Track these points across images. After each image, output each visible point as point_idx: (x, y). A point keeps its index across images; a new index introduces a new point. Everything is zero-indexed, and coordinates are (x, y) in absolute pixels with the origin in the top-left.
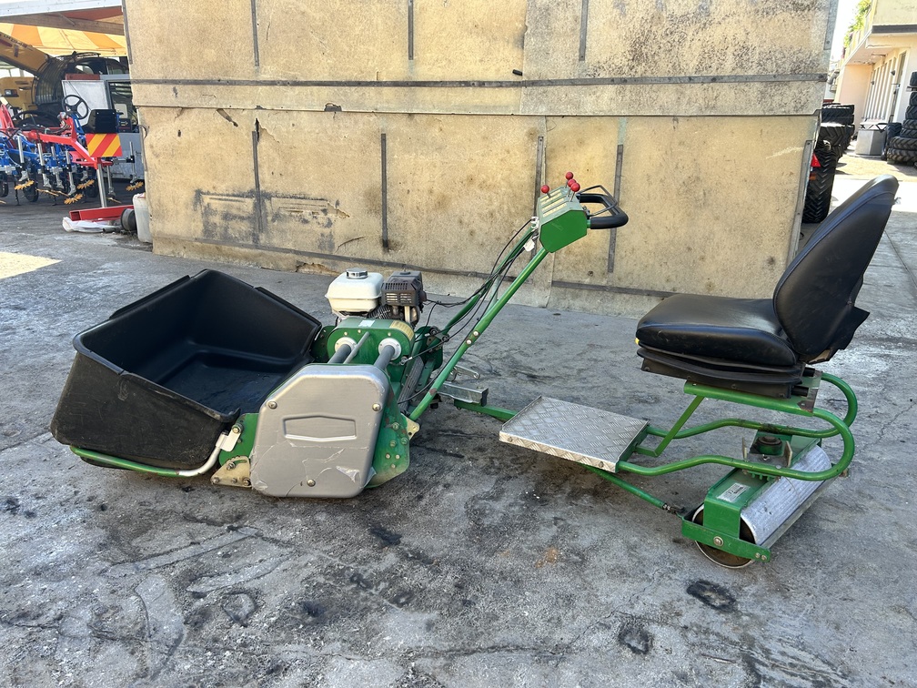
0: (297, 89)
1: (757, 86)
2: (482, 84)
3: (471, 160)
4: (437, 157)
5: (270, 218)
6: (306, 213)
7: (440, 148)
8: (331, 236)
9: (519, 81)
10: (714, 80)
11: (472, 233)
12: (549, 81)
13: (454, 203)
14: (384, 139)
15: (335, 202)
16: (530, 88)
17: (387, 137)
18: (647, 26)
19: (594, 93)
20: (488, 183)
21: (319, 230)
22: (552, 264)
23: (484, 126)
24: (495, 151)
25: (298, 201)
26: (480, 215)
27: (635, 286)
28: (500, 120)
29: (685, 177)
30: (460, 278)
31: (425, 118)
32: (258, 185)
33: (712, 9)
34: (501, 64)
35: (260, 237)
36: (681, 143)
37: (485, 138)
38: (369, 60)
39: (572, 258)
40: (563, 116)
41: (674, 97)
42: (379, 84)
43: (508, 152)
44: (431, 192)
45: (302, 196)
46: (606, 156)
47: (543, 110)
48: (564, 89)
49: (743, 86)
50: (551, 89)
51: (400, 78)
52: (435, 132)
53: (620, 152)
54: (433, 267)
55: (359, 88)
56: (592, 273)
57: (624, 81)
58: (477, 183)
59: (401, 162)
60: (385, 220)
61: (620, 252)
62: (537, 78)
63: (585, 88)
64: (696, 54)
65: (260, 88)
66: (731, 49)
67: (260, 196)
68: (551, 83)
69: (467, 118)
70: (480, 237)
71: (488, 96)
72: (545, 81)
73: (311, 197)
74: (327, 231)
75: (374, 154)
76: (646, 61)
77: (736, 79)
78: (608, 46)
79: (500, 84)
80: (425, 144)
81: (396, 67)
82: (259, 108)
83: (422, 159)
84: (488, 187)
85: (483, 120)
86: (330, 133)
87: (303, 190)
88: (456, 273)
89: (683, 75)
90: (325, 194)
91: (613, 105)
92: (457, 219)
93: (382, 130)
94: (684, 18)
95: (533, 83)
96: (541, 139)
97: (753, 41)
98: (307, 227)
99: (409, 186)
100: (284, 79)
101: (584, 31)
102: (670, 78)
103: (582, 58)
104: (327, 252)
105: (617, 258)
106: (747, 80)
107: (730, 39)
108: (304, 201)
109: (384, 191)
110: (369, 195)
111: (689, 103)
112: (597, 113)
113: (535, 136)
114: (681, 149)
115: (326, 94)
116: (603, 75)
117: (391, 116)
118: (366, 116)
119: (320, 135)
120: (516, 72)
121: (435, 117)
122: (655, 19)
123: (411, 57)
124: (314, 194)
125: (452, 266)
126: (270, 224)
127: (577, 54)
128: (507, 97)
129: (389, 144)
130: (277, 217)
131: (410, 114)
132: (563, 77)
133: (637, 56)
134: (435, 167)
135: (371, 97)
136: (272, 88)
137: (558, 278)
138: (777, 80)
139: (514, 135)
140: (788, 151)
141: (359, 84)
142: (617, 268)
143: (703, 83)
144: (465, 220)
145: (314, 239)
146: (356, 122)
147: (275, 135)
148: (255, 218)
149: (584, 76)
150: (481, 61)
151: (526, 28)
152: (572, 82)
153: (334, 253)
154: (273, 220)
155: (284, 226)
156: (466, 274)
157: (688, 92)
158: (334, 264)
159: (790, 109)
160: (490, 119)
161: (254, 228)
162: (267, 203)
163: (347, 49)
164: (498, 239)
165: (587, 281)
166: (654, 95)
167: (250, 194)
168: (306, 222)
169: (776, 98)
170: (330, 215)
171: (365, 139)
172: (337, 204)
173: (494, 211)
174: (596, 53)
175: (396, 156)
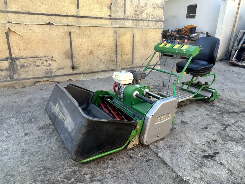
0: (30, 16)
1: (155, 22)
2: (101, 18)
3: (99, 39)
4: (89, 39)
5: (19, 68)
6: (38, 63)
7: (90, 36)
8: (51, 69)
9: (110, 18)
10: (149, 20)
11: (101, 60)
12: (118, 18)
13: (95, 52)
14: (70, 34)
15: (51, 57)
16: (113, 20)
17: (71, 33)
18: (137, 8)
19: (128, 22)
20: (104, 46)
21: (45, 68)
22: (121, 65)
23: (102, 30)
24: (106, 37)
25: (33, 59)
26: (103, 54)
27: (137, 66)
28: (107, 28)
29: (144, 41)
30: (98, 73)
31: (84, 27)
32: (11, 54)
33: (147, 6)
34: (105, 13)
35: (14, 76)
36: (144, 34)
37: (103, 33)
38: (63, 7)
39: (125, 62)
40: (121, 28)
41: (142, 24)
42: (67, 16)
43: (109, 37)
44: (88, 49)
45: (36, 57)
46: (130, 37)
47: (117, 26)
48: (121, 21)
49: (153, 22)
50: (119, 20)
51: (75, 15)
52: (87, 32)
53: (133, 36)
54: (90, 72)
55: (59, 17)
56: (129, 65)
57: (133, 20)
58: (101, 46)
59: (76, 41)
60: (72, 60)
61: (134, 59)
62: (115, 18)
63: (126, 21)
64: (145, 15)
65: (9, 14)
66: (150, 15)
67: (12, 60)
68: (119, 19)
69: (97, 27)
70: (103, 61)
71: (103, 22)
72: (117, 18)
73: (40, 56)
74: (49, 68)
75: (67, 39)
76: (137, 15)
77: (151, 21)
78: (130, 11)
79: (106, 19)
80: (84, 35)
81: (73, 11)
82: (9, 22)
83: (84, 40)
84: (104, 47)
85: (102, 28)
86: (48, 32)
87: (36, 54)
88: (97, 72)
89: (144, 19)
90: (47, 55)
91: (132, 25)
92: (96, 57)
93: (70, 31)
94: (143, 7)
95: (114, 19)
96: (117, 33)
97: (153, 13)
98: (39, 68)
99: (80, 49)
100: (23, 11)
101: (125, 7)
102: (142, 20)
103: (125, 13)
104: (50, 75)
105: (134, 60)
106: (153, 21)
107: (150, 12)
108: (36, 59)
109: (71, 51)
110: (66, 53)
111: (145, 25)
112: (129, 27)
113: (115, 33)
114: (144, 35)
115: (46, 19)
116: (129, 18)
117: (72, 27)
118: (63, 27)
119: (43, 33)
120: (109, 16)
121: (88, 27)
122: (138, 6)
123: (78, 8)
124: (41, 55)
125: (96, 70)
126: (20, 70)
127: (124, 12)
128: (108, 22)
129: (72, 35)
130: (23, 66)
131: (79, 26)
132: (121, 18)
133: (135, 14)
134: (89, 42)
135: (64, 20)
136: (17, 14)
137: (122, 68)
138: (157, 21)
139: (110, 32)
140: (159, 35)
141: (59, 15)
142: (134, 63)
143: (147, 21)
144: (99, 57)
145: (43, 72)
146: (59, 29)
147: (20, 34)
148: (10, 69)
149: (126, 18)
150: (100, 12)
151: (112, 4)
152: (124, 19)
153: (53, 75)
154: (21, 68)
155: (27, 69)
156: (100, 72)
157: (145, 23)
158: (53, 79)
159: (159, 27)
160: (104, 28)
161: (10, 73)
162: (17, 62)
163: (53, 3)
164: (108, 60)
165: (128, 67)
166: (139, 23)
167: (7, 59)
168: (38, 66)
169: (158, 25)
170: (49, 62)
171: (63, 34)
172: (52, 57)
173: (106, 53)
174: (128, 13)
175: (75, 40)
